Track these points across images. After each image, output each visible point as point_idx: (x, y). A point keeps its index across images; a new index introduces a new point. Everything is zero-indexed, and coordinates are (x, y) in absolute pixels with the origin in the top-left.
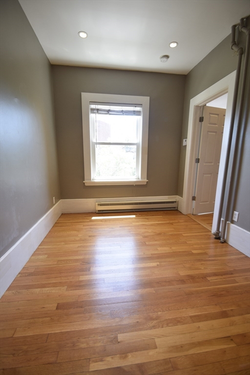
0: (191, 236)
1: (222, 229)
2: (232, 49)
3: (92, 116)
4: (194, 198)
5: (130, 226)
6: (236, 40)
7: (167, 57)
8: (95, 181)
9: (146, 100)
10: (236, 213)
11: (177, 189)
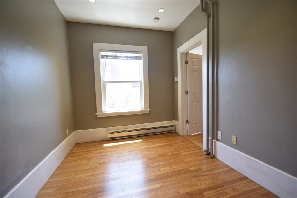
0: (187, 154)
1: (210, 146)
2: (202, 14)
3: (102, 61)
4: (187, 122)
5: (136, 150)
6: (204, 8)
7: (158, 19)
8: (106, 113)
9: (145, 49)
10: (219, 132)
11: (174, 116)
